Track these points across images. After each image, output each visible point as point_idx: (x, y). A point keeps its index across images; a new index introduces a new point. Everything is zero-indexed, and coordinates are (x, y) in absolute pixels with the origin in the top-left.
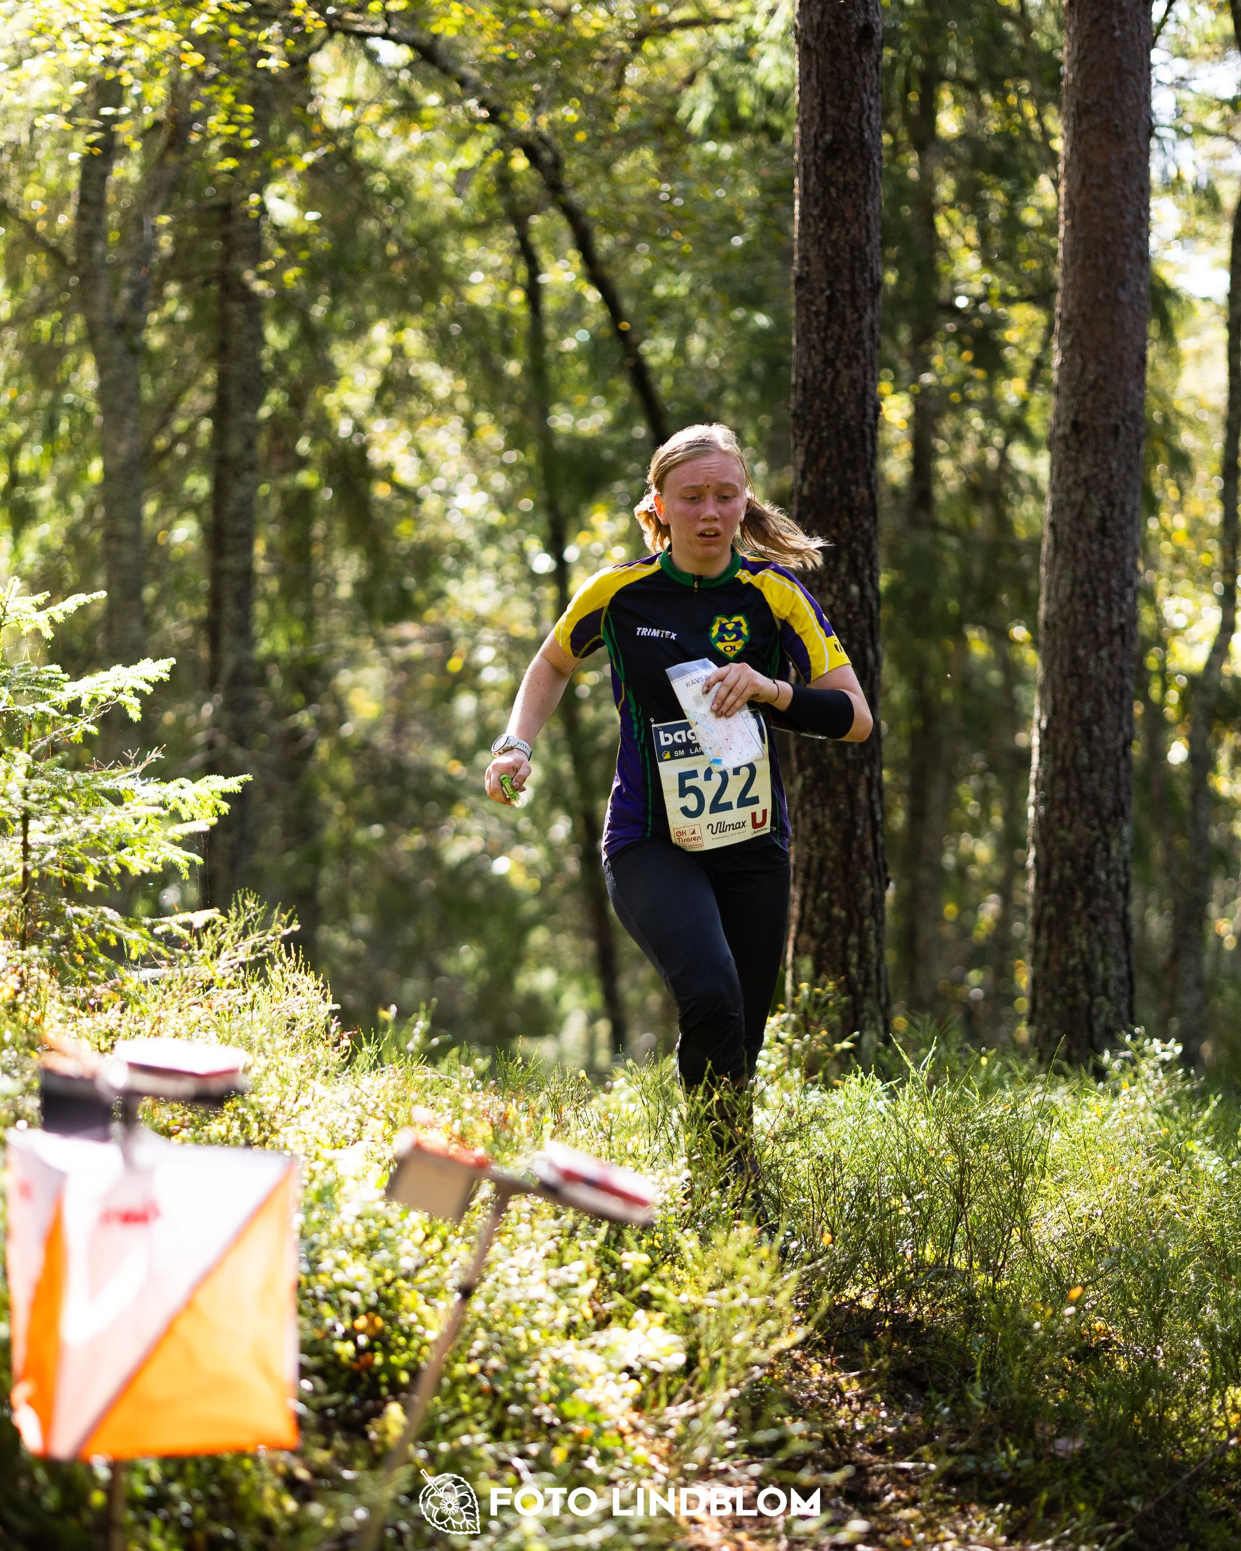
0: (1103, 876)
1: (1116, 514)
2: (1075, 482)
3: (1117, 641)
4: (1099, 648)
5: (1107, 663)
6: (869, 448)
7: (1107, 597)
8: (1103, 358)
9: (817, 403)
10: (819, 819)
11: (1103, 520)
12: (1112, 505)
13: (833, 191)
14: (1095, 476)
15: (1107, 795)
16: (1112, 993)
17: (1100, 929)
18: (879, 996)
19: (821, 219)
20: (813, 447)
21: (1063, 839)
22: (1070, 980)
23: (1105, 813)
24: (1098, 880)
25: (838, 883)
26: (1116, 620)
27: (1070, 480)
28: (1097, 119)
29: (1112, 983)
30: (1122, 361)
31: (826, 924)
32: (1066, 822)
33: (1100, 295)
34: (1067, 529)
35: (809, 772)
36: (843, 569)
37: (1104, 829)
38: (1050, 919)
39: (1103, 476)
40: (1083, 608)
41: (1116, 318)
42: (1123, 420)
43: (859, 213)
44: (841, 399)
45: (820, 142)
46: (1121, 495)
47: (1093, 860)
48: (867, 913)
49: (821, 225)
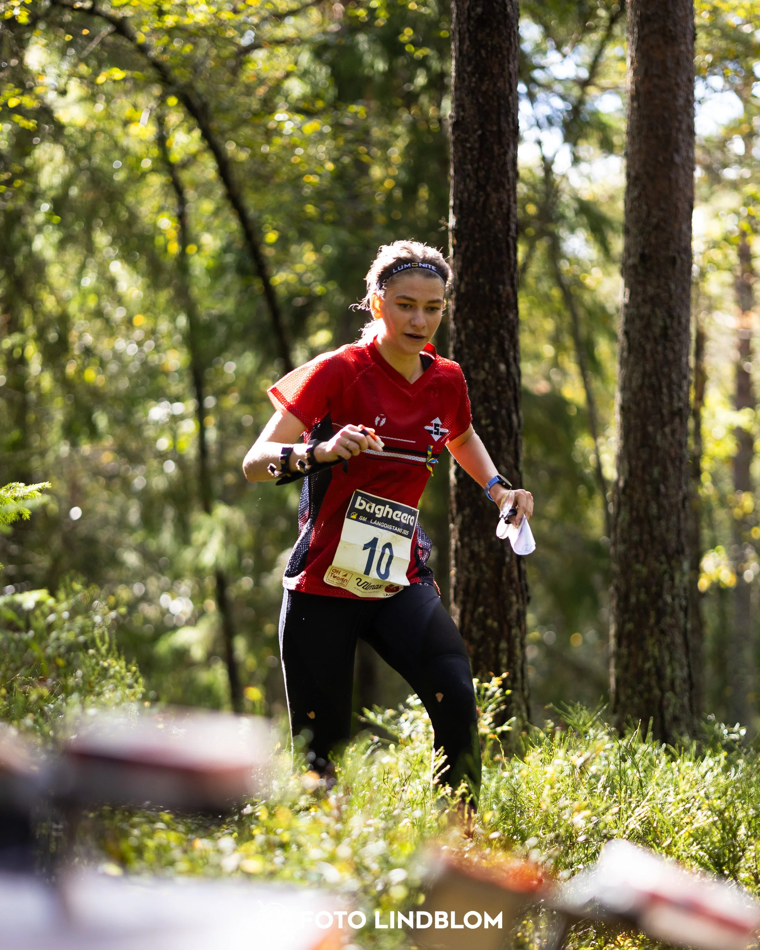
0: (669, 599)
1: (675, 324)
2: (644, 301)
3: (677, 420)
4: (664, 425)
5: (670, 437)
6: (512, 257)
7: (669, 387)
8: (663, 206)
9: (472, 219)
10: (476, 549)
11: (665, 328)
13: (483, 52)
14: (659, 295)
15: (672, 537)
16: (678, 689)
17: (668, 639)
18: (523, 690)
19: (473, 74)
20: (469, 254)
21: (638, 572)
22: (646, 679)
23: (670, 551)
24: (666, 603)
25: (491, 600)
26: (677, 405)
27: (639, 299)
28: (656, 26)
29: (678, 682)
30: (677, 208)
31: (482, 633)
32: (641, 558)
33: (661, 159)
35: (467, 511)
36: (493, 351)
37: (669, 563)
38: (629, 632)
39: (664, 295)
40: (651, 395)
41: (673, 176)
42: (679, 253)
43: (503, 70)
44: (491, 217)
45: (473, 14)
46: (678, 310)
47: (662, 587)
48: (514, 624)
49: (474, 80)
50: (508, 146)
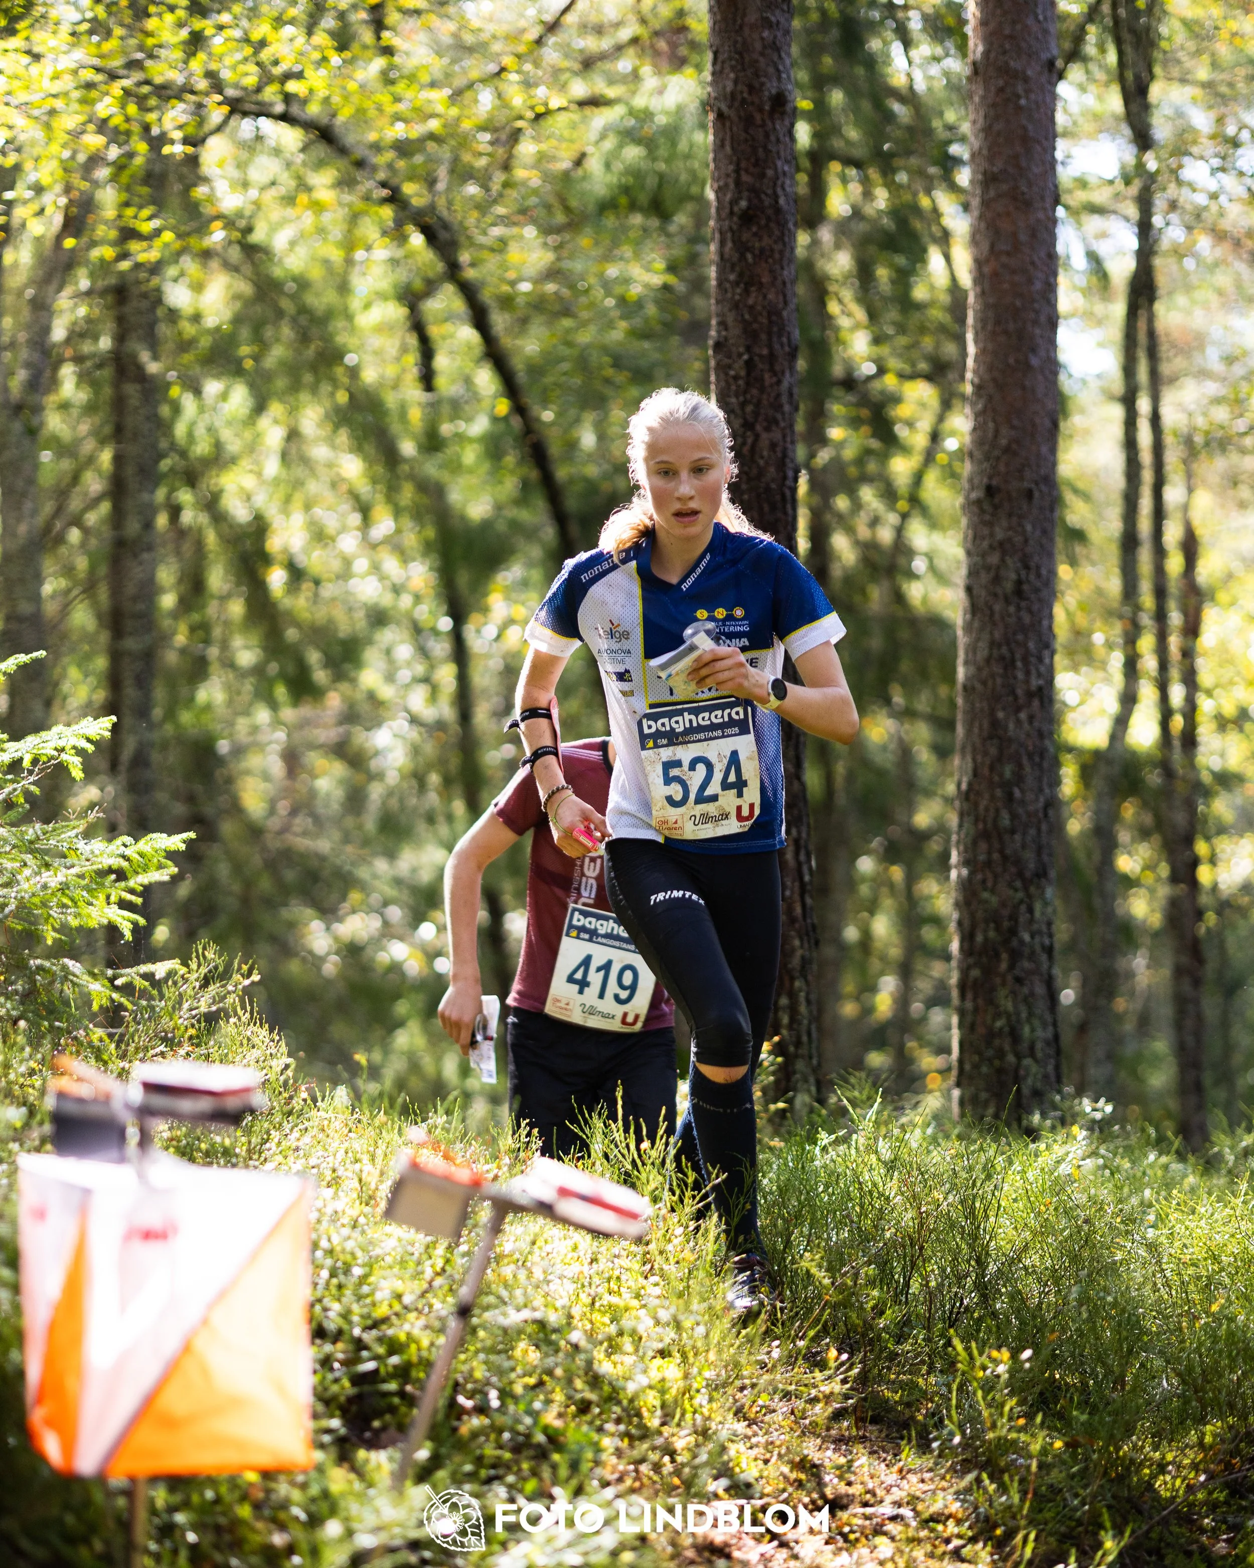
0: (1027, 937)
1: (1032, 577)
2: (991, 547)
3: (1036, 703)
4: (1018, 710)
5: (1026, 726)
6: (790, 511)
7: (1025, 660)
8: (1016, 422)
11: (1019, 582)
12: (1027, 567)
13: (749, 256)
14: (1009, 540)
15: (1029, 856)
16: (1039, 1055)
17: (1025, 990)
18: (811, 1058)
19: (737, 284)
21: (986, 902)
22: (997, 1042)
23: (1028, 874)
24: (1022, 942)
26: (1035, 682)
27: (985, 544)
28: (1004, 187)
29: (1039, 1045)
30: (1034, 425)
32: (989, 884)
33: (1011, 361)
34: (983, 593)
37: (1026, 889)
38: (976, 981)
39: (1018, 539)
40: (1001, 671)
41: (1027, 383)
42: (1037, 484)
43: (775, 278)
44: (761, 462)
45: (736, 209)
46: (1036, 558)
47: (1016, 921)
48: (797, 974)
49: (738, 291)
50: (783, 373)
